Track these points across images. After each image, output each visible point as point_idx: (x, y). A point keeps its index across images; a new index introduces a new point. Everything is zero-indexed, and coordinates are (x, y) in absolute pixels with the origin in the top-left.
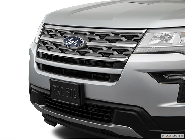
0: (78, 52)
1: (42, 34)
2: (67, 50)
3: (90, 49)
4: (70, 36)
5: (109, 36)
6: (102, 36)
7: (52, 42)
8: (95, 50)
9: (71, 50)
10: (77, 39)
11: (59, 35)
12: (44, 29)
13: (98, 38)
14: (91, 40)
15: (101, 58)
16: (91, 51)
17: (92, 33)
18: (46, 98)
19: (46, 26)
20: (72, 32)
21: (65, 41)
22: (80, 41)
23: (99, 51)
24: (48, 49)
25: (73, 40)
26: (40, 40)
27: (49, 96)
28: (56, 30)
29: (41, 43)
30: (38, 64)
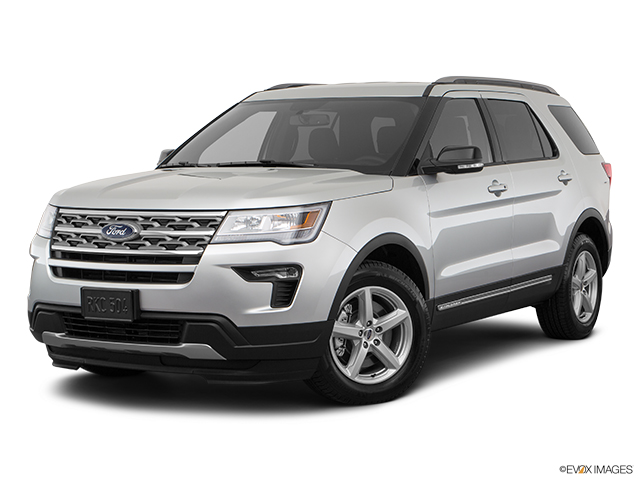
0: (126, 245)
1: (57, 223)
2: (107, 244)
3: (146, 239)
4: (110, 223)
5: (174, 221)
6: (163, 222)
7: (78, 235)
8: (154, 241)
9: (114, 244)
10: (124, 227)
11: (90, 223)
12: (59, 215)
13: (156, 224)
14: (145, 227)
15: (164, 252)
16: (148, 243)
17: (147, 218)
18: (66, 320)
19: (61, 211)
20: (113, 217)
21: (104, 231)
22: (130, 230)
23: (160, 243)
24: (72, 244)
25: (118, 229)
26: (54, 233)
27: (79, 315)
28: (83, 216)
29: (55, 237)
30: (54, 269)
